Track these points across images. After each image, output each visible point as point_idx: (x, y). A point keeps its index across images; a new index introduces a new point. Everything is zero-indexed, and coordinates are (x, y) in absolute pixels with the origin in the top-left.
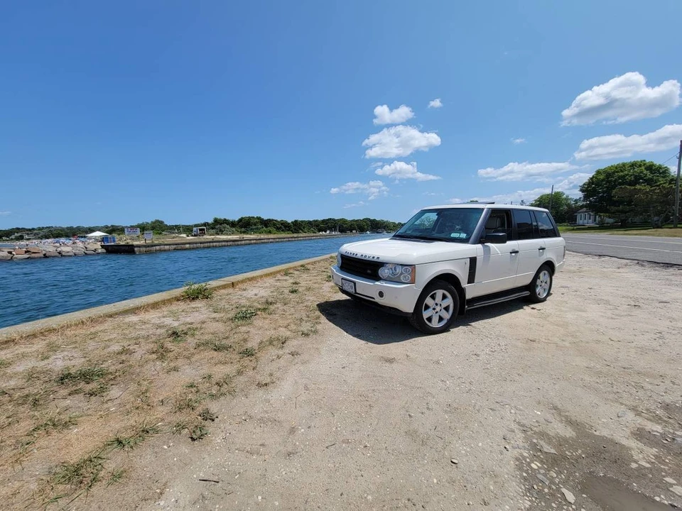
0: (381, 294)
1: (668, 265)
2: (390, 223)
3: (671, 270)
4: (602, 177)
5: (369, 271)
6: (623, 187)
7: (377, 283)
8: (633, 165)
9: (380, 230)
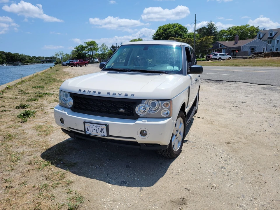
0: (143, 134)
1: (218, 81)
2: (25, 56)
3: (221, 83)
4: (162, 31)
5: (122, 110)
6: (172, 38)
7: (137, 122)
8: (174, 26)
9: (16, 63)
